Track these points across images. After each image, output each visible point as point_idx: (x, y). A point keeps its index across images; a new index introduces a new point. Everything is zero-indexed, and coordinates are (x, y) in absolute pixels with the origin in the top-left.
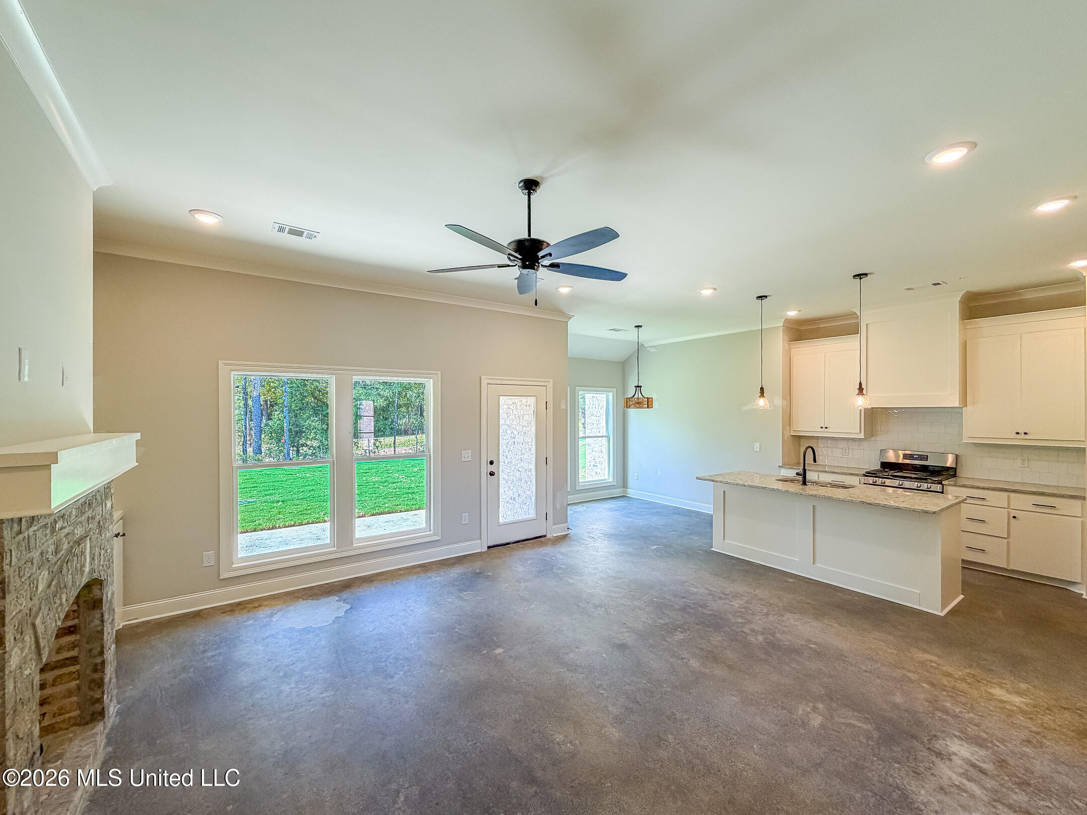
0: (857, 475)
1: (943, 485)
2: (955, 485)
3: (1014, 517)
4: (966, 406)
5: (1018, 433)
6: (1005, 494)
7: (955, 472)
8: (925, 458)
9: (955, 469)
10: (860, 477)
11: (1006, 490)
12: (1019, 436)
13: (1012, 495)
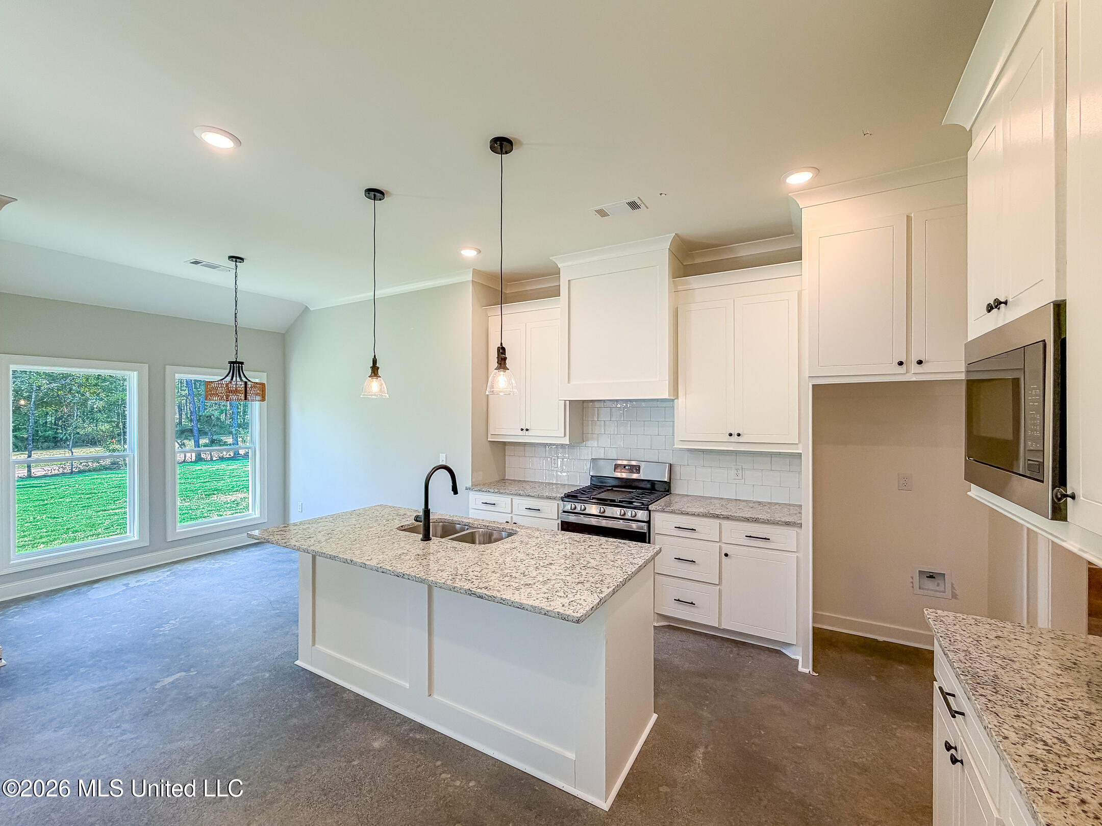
0: (555, 499)
1: (650, 511)
2: (663, 511)
3: (726, 555)
4: (677, 398)
5: (731, 435)
6: (718, 521)
7: (670, 487)
8: (637, 469)
9: (668, 484)
10: (558, 502)
11: (717, 517)
12: (733, 439)
13: (725, 523)
